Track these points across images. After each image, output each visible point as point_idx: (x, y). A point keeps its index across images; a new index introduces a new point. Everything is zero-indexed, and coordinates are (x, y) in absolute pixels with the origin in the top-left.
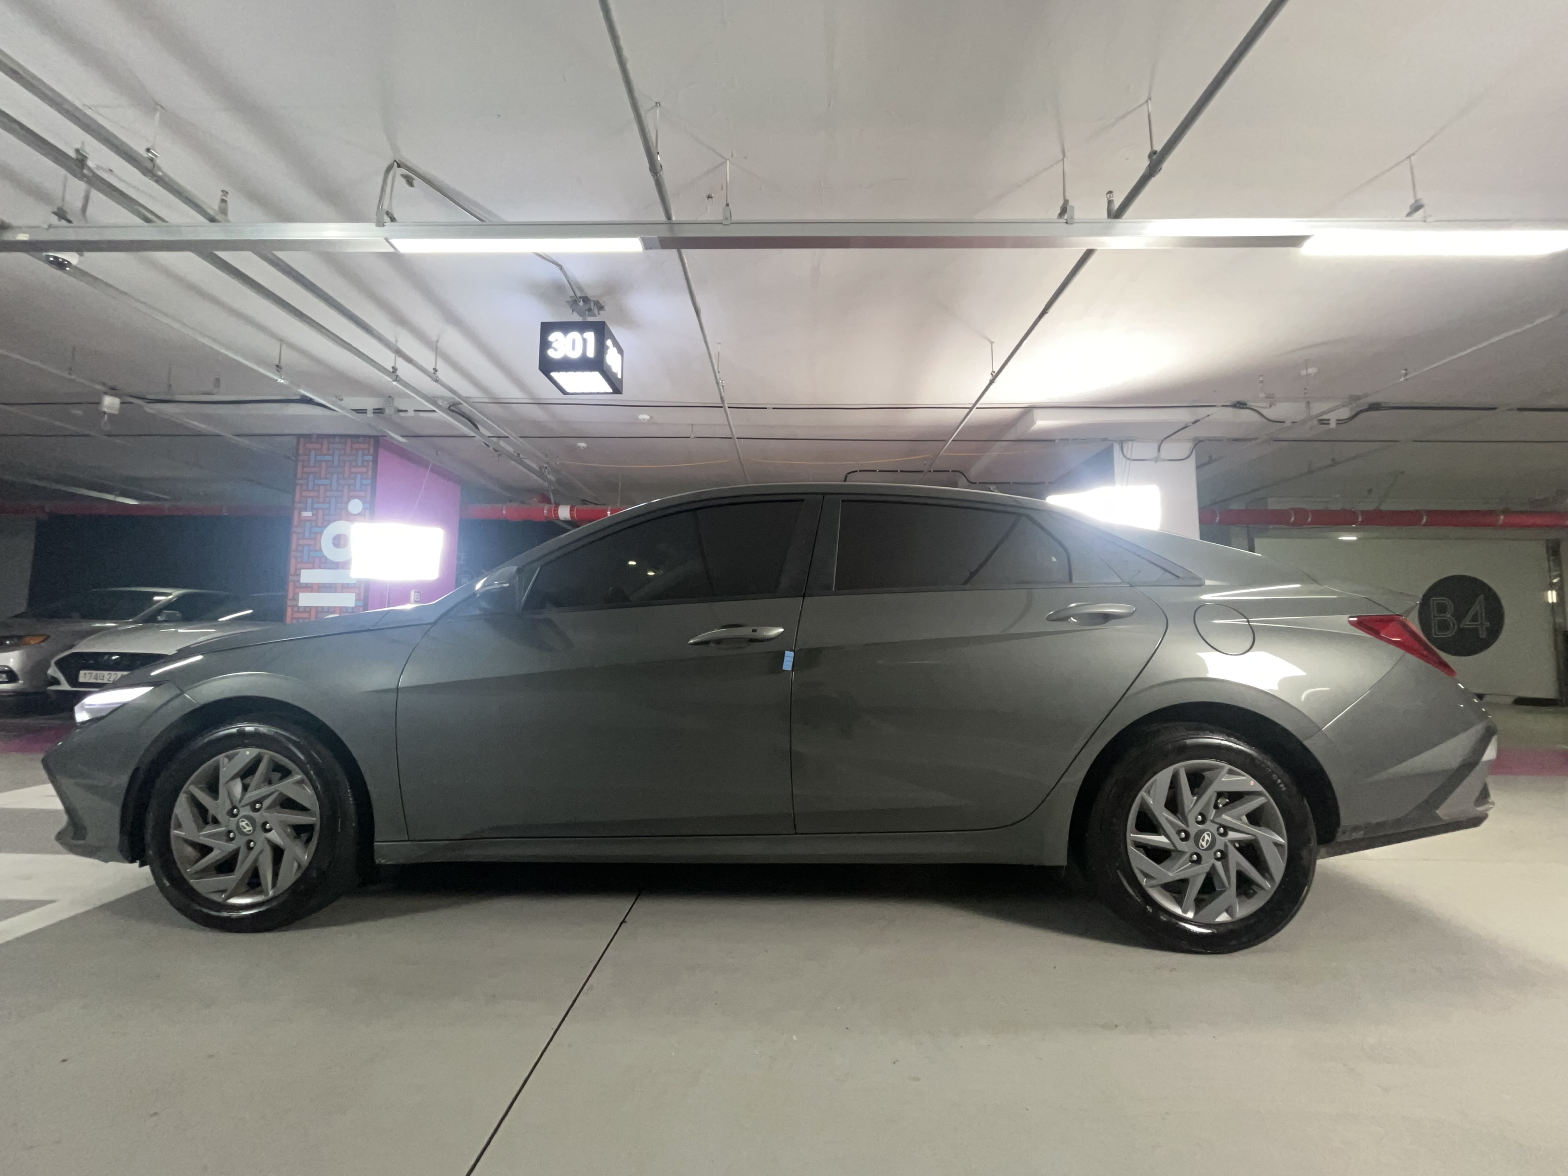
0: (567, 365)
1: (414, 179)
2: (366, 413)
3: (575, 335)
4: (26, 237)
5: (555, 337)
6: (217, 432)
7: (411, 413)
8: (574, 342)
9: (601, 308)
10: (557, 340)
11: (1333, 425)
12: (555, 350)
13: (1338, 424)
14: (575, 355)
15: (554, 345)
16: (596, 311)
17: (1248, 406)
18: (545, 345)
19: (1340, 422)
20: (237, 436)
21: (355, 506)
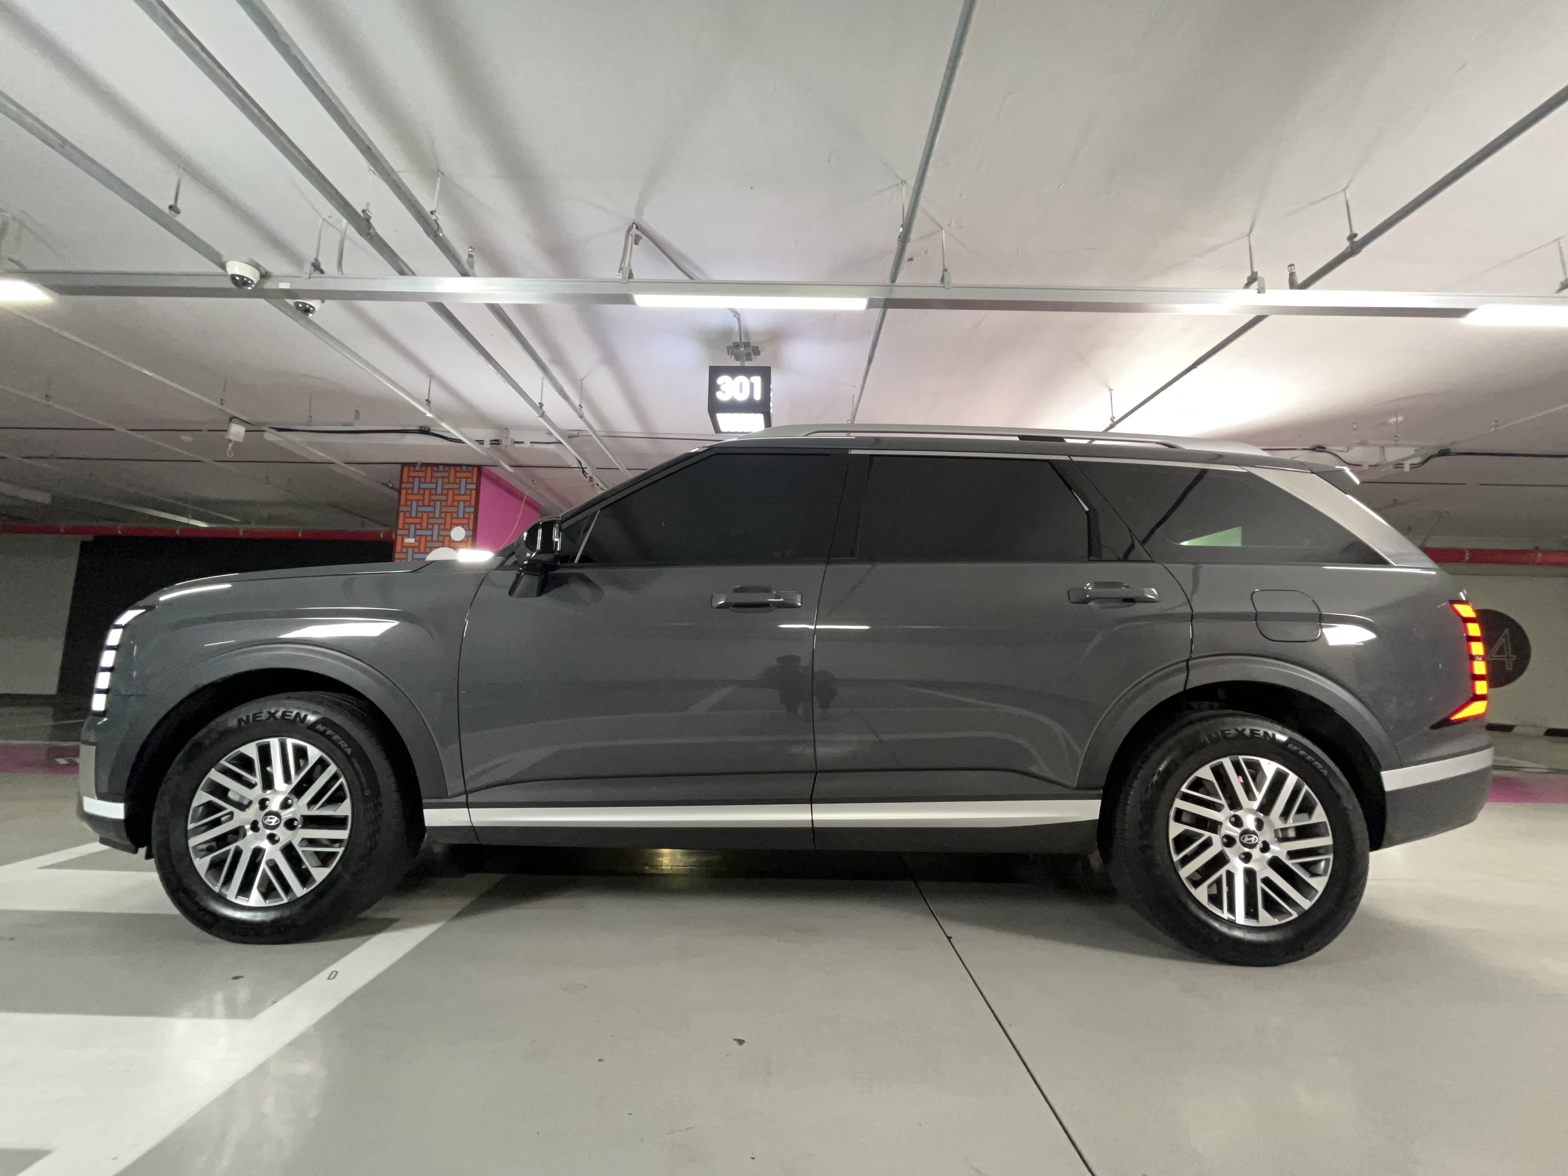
0: (733, 407)
1: (642, 238)
2: (483, 444)
3: (742, 379)
4: (288, 286)
5: (723, 380)
6: (333, 460)
7: (527, 445)
8: (741, 385)
9: (757, 351)
10: (724, 383)
11: (1407, 468)
12: (724, 392)
13: (1411, 468)
14: (742, 397)
15: (722, 388)
16: (752, 356)
17: (1326, 450)
18: (713, 388)
19: (1413, 466)
20: (346, 463)
21: (458, 533)
